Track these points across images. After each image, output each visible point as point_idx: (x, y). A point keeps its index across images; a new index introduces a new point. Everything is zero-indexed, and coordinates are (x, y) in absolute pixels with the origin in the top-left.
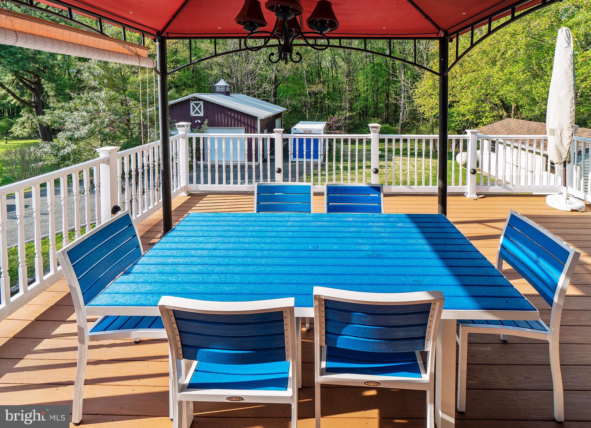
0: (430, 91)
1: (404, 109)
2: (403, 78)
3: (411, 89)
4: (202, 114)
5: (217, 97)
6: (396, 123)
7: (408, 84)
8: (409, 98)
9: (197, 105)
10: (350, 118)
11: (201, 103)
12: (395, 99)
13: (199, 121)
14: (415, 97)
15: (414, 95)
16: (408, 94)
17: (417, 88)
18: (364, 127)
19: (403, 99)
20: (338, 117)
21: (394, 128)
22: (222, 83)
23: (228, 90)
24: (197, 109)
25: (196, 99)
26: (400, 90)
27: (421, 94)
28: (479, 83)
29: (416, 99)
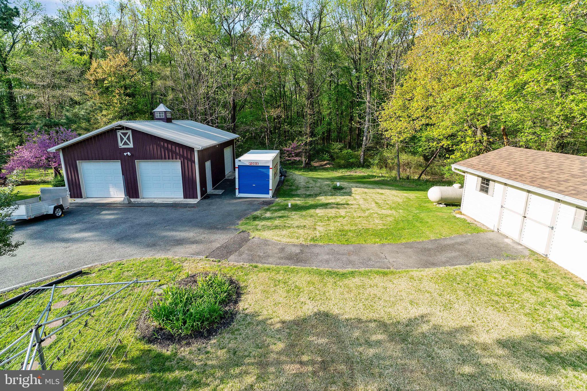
0: (399, 113)
1: (367, 133)
2: (368, 99)
3: (376, 111)
4: (131, 145)
5: (151, 125)
6: (359, 147)
7: (374, 106)
8: (374, 121)
9: (125, 134)
10: (311, 143)
11: (130, 132)
12: (359, 122)
13: (129, 153)
14: (380, 120)
15: (379, 117)
16: (373, 116)
17: (384, 110)
18: (325, 153)
19: (367, 122)
20: (298, 143)
21: (356, 153)
22: (161, 108)
23: (169, 116)
24: (125, 139)
25: (122, 128)
26: (365, 113)
27: (388, 117)
28: (467, 100)
29: (382, 123)
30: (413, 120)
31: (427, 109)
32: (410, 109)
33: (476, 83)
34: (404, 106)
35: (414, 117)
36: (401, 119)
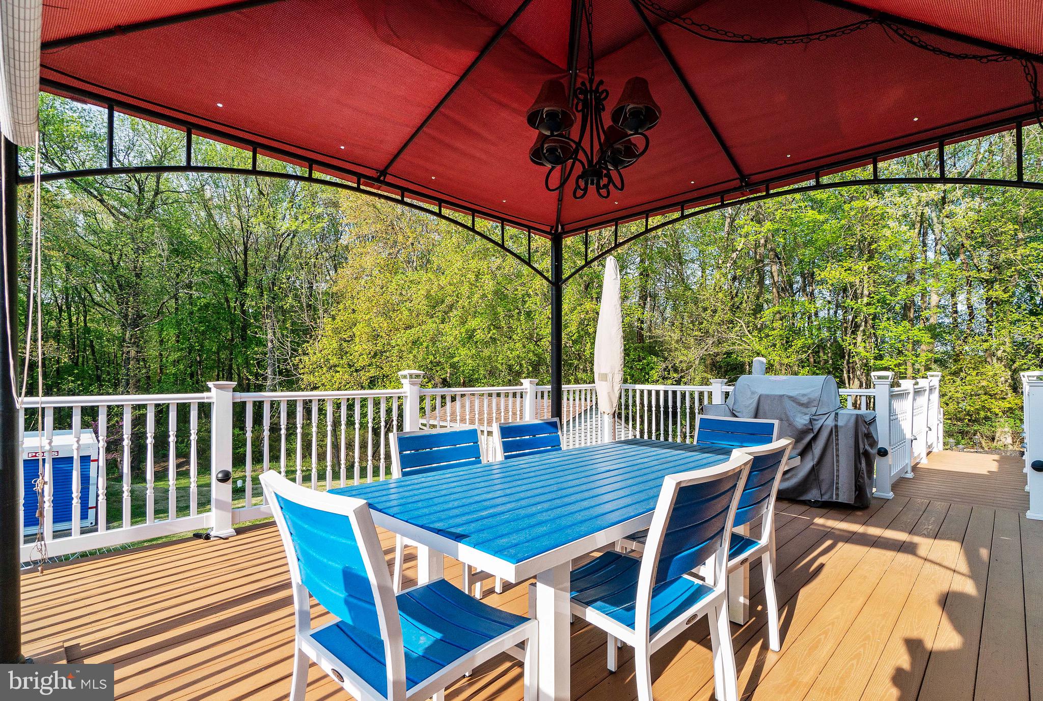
0: (334, 360)
2: (270, 336)
14: (302, 371)
15: (301, 366)
17: (307, 354)
19: (271, 377)
27: (315, 366)
28: (425, 344)
29: (307, 375)
30: (357, 371)
31: (375, 354)
32: (351, 355)
33: (431, 325)
34: (341, 350)
35: (358, 365)
36: (338, 369)
